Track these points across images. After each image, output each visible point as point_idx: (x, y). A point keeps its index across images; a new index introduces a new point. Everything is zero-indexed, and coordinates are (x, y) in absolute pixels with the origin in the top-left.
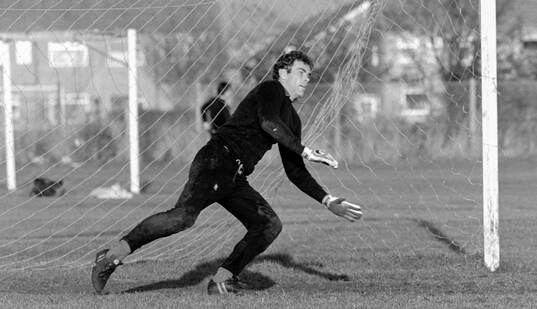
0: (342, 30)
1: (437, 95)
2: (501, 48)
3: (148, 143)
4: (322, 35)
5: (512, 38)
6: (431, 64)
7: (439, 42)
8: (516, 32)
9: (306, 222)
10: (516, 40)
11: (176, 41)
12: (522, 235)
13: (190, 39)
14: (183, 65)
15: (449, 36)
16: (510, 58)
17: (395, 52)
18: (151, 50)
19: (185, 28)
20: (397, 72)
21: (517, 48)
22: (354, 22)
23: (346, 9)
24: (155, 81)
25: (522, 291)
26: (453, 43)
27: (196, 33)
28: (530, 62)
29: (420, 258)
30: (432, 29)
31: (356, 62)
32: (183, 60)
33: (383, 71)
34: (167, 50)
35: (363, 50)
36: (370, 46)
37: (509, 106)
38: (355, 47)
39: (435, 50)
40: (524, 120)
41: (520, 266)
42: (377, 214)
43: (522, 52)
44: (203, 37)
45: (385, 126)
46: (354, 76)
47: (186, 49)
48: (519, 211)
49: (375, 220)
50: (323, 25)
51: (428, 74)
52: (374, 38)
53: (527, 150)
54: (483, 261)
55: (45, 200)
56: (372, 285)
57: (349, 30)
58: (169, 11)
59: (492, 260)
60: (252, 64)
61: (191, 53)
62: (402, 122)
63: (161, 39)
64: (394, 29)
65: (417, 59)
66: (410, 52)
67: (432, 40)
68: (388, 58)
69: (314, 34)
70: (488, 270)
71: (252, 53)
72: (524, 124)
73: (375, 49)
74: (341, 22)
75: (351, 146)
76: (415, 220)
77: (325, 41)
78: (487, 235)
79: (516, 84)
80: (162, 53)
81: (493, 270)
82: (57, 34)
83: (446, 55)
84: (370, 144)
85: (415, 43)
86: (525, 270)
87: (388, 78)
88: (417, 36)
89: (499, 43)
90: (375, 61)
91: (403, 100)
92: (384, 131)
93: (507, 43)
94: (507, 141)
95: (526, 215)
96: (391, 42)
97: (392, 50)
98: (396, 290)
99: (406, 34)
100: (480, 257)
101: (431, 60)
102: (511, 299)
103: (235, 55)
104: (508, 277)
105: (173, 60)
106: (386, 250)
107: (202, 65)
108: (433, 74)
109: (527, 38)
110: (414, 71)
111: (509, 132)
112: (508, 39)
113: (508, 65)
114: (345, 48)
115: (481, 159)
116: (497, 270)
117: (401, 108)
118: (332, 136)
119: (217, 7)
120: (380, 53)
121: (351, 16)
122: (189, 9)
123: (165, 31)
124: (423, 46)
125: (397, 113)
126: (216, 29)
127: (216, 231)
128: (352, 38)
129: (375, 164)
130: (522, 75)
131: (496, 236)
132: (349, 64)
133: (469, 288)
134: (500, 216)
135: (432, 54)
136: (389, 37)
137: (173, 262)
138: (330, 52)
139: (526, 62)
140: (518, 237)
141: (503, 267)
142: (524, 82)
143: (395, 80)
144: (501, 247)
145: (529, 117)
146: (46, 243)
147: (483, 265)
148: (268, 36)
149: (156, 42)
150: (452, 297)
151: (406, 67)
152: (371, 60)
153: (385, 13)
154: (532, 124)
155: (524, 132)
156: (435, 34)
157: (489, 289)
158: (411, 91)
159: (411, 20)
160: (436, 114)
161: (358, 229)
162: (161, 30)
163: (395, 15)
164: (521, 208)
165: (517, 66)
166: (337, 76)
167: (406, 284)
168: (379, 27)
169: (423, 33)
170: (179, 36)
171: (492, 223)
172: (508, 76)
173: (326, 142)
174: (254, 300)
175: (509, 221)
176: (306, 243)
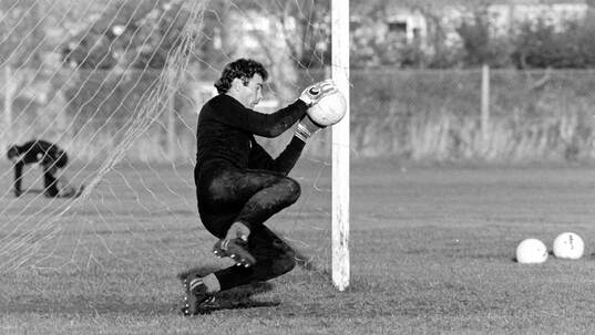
0: (178, 6)
1: (288, 85)
2: (359, 32)
5: (375, 19)
6: (280, 49)
7: (291, 23)
8: (379, 13)
10: (380, 21)
12: (377, 249)
13: (1, 16)
15: (302, 16)
16: (372, 43)
17: (241, 33)
21: (381, 32)
25: (373, 314)
26: (306, 24)
28: (394, 48)
30: (282, 10)
37: (370, 99)
38: (193, 28)
39: (285, 32)
40: (387, 115)
41: (373, 285)
43: (386, 36)
48: (375, 220)
51: (277, 59)
53: (391, 148)
54: (331, 279)
59: (341, 278)
60: (73, 46)
65: (265, 43)
66: (256, 34)
67: (282, 21)
68: (233, 40)
69: (146, 12)
70: (337, 290)
71: (74, 32)
72: (387, 120)
73: (217, 31)
77: (158, 19)
78: (335, 249)
79: (378, 72)
81: (341, 289)
83: (299, 39)
85: (263, 23)
86: (378, 289)
88: (266, 16)
89: (353, 26)
90: (217, 43)
93: (368, 25)
94: (367, 139)
95: (383, 225)
96: (235, 22)
97: (236, 31)
99: (253, 14)
100: (328, 273)
101: (280, 43)
102: (358, 323)
103: (54, 34)
104: (359, 297)
108: (282, 59)
109: (391, 19)
110: (261, 58)
111: (368, 129)
112: (370, 20)
113: (370, 51)
115: (330, 160)
116: (347, 289)
118: (164, 132)
120: (223, 36)
124: (273, 27)
130: (386, 63)
131: (346, 251)
132: (179, 48)
133: (313, 311)
134: (351, 226)
135: (282, 36)
136: (234, 16)
139: (390, 48)
140: (373, 250)
141: (354, 286)
142: (387, 71)
144: (352, 262)
145: (392, 111)
147: (331, 283)
148: (94, 12)
150: (292, 321)
151: (254, 52)
152: (213, 43)
154: (396, 118)
155: (387, 129)
156: (286, 14)
157: (335, 311)
164: (378, 216)
165: (380, 51)
168: (222, 5)
169: (273, 13)
171: (342, 235)
172: (370, 64)
174: (63, 323)
175: (364, 232)
176: (126, 257)
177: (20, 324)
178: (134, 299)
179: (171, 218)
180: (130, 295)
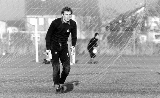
0: (136, 16)
4: (130, 17)
9: (125, 73)
11: (86, 19)
13: (90, 18)
14: (88, 25)
17: (152, 22)
18: (79, 21)
19: (89, 14)
20: (152, 28)
22: (139, 13)
23: (137, 9)
24: (80, 30)
27: (92, 16)
29: (159, 83)
31: (140, 25)
32: (89, 24)
33: (148, 28)
34: (84, 21)
35: (142, 21)
36: (144, 20)
38: (140, 21)
42: (146, 70)
44: (94, 17)
45: (149, 44)
46: (139, 29)
47: (90, 21)
49: (145, 72)
50: (130, 14)
52: (146, 18)
55: (47, 65)
56: (144, 92)
57: (138, 15)
58: (84, 9)
60: (109, 25)
62: (154, 43)
63: (82, 18)
64: (152, 16)
65: (158, 24)
66: (156, 22)
68: (150, 24)
69: (128, 17)
71: (109, 22)
73: (146, 21)
74: (136, 13)
75: (138, 50)
76: (157, 72)
77: (131, 19)
80: (82, 22)
82: (51, 16)
84: (144, 49)
87: (149, 30)
88: (159, 18)
90: (146, 25)
91: (154, 37)
92: (148, 46)
96: (151, 19)
97: (151, 22)
98: (151, 93)
99: (155, 17)
103: (104, 23)
105: (85, 24)
106: (148, 81)
107: (94, 26)
110: (157, 28)
114: (137, 21)
117: (153, 39)
118: (133, 47)
119: (99, 8)
120: (147, 23)
121: (139, 11)
122: (90, 9)
123: (83, 15)
125: (152, 40)
126: (98, 15)
127: (97, 75)
128: (139, 18)
129: (145, 55)
132: (138, 26)
136: (150, 18)
137: (85, 84)
138: (132, 22)
143: (152, 31)
146: (47, 78)
148: (114, 17)
149: (80, 19)
151: (155, 27)
152: (144, 25)
153: (149, 11)
158: (156, 34)
159: (156, 13)
161: (140, 75)
162: (81, 15)
163: (152, 11)
166: (134, 29)
167: (154, 91)
168: (147, 15)
170: (87, 17)
173: (131, 49)
174: (109, 96)
176: (125, 79)
177: (98, 96)
178: (127, 89)
179: (135, 69)
180: (126, 89)
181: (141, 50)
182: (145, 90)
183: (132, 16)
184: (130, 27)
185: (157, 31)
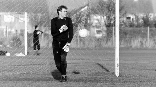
0: (80, 14)
1: (104, 31)
2: (121, 19)
3: (30, 42)
4: (75, 15)
5: (124, 16)
6: (103, 23)
7: (105, 17)
8: (125, 15)
9: (70, 63)
10: (125, 17)
11: (37, 15)
12: (125, 68)
13: (41, 15)
14: (39, 22)
15: (108, 15)
16: (123, 22)
17: (94, 19)
18: (31, 18)
19: (40, 12)
20: (94, 25)
21: (125, 19)
22: (83, 11)
23: (82, 8)
24: (32, 26)
25: (125, 82)
26: (108, 17)
27: (43, 14)
28: (128, 23)
29: (99, 73)
30: (103, 14)
31: (83, 22)
33: (90, 25)
34: (35, 18)
35: (85, 19)
36: (87, 18)
37: (123, 34)
39: (104, 19)
40: (126, 38)
41: (125, 75)
42: (88, 61)
43: (126, 20)
44: (44, 15)
45: (90, 38)
46: (83, 25)
48: (125, 61)
49: (88, 63)
50: (76, 12)
51: (102, 25)
52: (88, 16)
53: (127, 45)
54: (115, 74)
55: (2, 56)
56: (87, 80)
57: (82, 13)
58: (35, 8)
59: (117, 74)
61: (41, 19)
62: (96, 38)
64: (94, 14)
65: (99, 21)
66: (97, 20)
67: (103, 17)
68: (92, 21)
69: (73, 14)
70: (116, 76)
72: (127, 39)
73: (89, 18)
74: (80, 12)
75: (82, 44)
76: (96, 63)
78: (116, 67)
79: (124, 28)
80: (34, 19)
81: (117, 76)
83: (107, 21)
84: (87, 43)
85: (99, 17)
86: (125, 76)
87: (92, 26)
88: (99, 15)
89: (120, 18)
90: (89, 22)
91: (96, 32)
92: (91, 40)
93: (122, 18)
94: (122, 43)
95: (127, 62)
96: (93, 17)
98: (93, 81)
99: (97, 15)
100: (115, 73)
101: (103, 22)
102: (122, 84)
104: (121, 78)
105: (36, 20)
106: (90, 71)
107: (44, 22)
108: (103, 25)
109: (127, 16)
110: (98, 25)
111: (122, 41)
112: (123, 17)
113: (122, 23)
114: (81, 18)
115: (115, 48)
116: (119, 76)
117: (95, 34)
118: (77, 41)
119: (48, 7)
120: (90, 20)
122: (41, 7)
123: (34, 13)
124: (101, 18)
125: (94, 35)
126: (48, 13)
127: (46, 65)
128: (83, 16)
129: (88, 48)
130: (126, 26)
131: (118, 68)
132: (82, 22)
133: (111, 81)
134: (120, 62)
135: (103, 20)
136: (92, 15)
137: (35, 73)
138: (77, 19)
139: (127, 23)
140: (124, 68)
141: (120, 76)
142: (127, 28)
143: (94, 27)
144: (120, 70)
145: (128, 37)
146: (2, 68)
147: (115, 75)
149: (32, 16)
150: (107, 83)
151: (97, 24)
152: (87, 21)
153: (91, 9)
154: (129, 38)
155: (126, 41)
156: (104, 15)
157: (116, 81)
158: (98, 30)
159: (98, 11)
160: (104, 36)
161: (83, 65)
162: (33, 13)
163: (94, 10)
164: (125, 60)
165: (125, 24)
166: (79, 25)
167: (95, 80)
168: (90, 13)
169: (101, 15)
171: (118, 64)
172: (122, 26)
173: (75, 42)
174: (56, 83)
175: (122, 64)
176: (70, 69)
177: (47, 84)
178: (72, 78)
179: (79, 60)
180: (71, 77)
181: (84, 44)
182: (87, 79)
183: (77, 14)
184: (75, 24)
185: (98, 27)
